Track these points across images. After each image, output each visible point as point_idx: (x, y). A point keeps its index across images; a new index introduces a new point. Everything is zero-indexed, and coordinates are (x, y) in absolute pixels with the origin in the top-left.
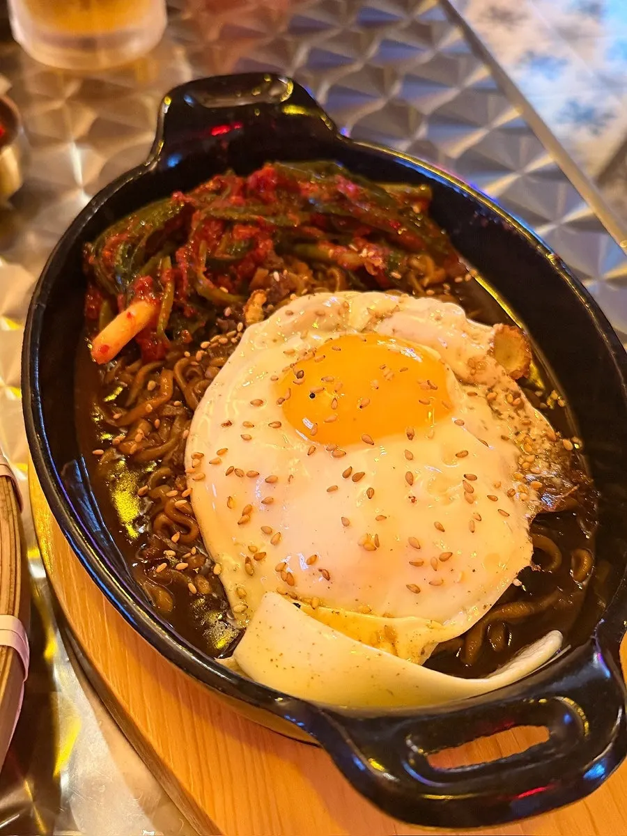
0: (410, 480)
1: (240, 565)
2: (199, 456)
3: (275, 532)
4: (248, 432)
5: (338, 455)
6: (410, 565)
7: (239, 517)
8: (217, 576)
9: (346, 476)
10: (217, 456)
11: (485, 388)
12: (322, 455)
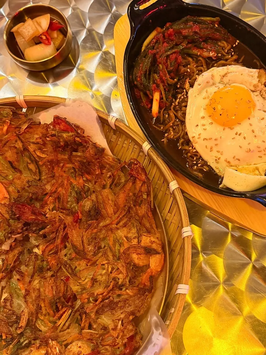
0: (253, 131)
1: (214, 161)
2: (193, 137)
3: (221, 151)
4: (204, 127)
5: (232, 129)
6: (258, 152)
7: (209, 150)
8: (209, 165)
9: (236, 134)
10: (199, 136)
11: (259, 92)
12: (227, 130)
